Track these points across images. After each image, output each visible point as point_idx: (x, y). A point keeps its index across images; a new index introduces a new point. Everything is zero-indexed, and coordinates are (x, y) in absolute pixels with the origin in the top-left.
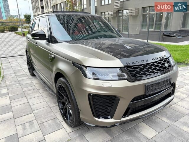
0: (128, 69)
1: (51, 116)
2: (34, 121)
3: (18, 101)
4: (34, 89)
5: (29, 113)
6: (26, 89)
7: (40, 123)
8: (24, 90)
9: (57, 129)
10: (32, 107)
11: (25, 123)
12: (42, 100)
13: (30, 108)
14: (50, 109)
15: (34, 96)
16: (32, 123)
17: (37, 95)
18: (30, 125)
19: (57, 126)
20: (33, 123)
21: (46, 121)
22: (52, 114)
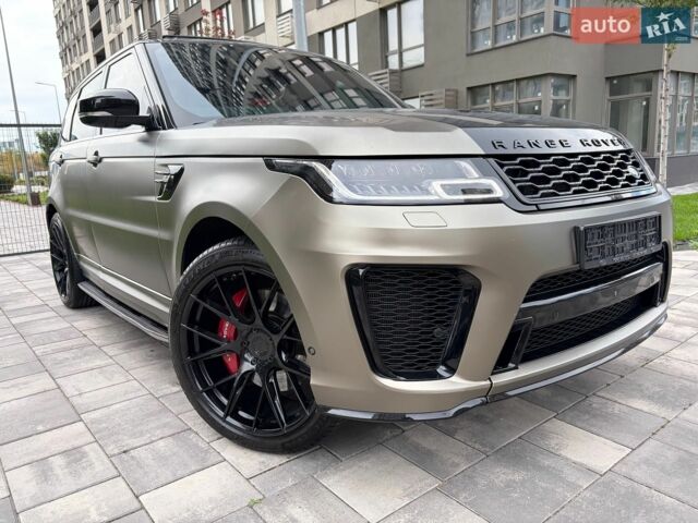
0: (502, 166)
1: (165, 425)
2: (87, 448)
3: (12, 386)
4: (81, 347)
5: (64, 421)
6: (49, 347)
7: (116, 451)
8: (40, 350)
9: (193, 468)
10: (76, 401)
11: (47, 455)
12: (119, 378)
13: (69, 406)
14: (156, 402)
15: (84, 366)
16: (78, 456)
17: (98, 363)
18: (69, 464)
19: (192, 457)
20: (84, 455)
21: (143, 443)
22: (168, 419)
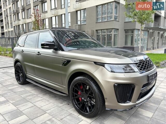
3: (23, 106)
4: (32, 95)
7: (60, 119)
8: (23, 96)
9: (78, 122)
13: (41, 110)
14: (60, 108)
15: (37, 100)
17: (40, 99)
18: (51, 123)
19: (76, 120)
20: (53, 120)
21: (64, 117)
22: (65, 112)
